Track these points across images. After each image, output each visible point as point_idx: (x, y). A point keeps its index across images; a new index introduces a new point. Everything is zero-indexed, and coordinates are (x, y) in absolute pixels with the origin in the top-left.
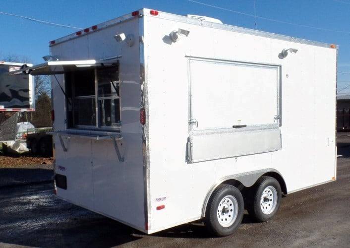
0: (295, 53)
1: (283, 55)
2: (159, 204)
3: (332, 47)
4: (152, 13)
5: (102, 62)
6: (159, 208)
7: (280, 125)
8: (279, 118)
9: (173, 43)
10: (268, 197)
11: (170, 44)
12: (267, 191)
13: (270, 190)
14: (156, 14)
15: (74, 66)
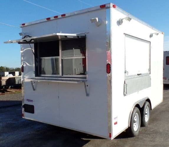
1: (151, 36)
5: (78, 35)
7: (150, 74)
8: (150, 70)
15: (66, 36)
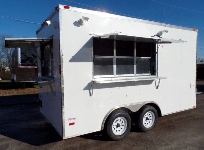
0: (167, 33)
2: (71, 122)
3: (194, 30)
4: (65, 7)
6: (71, 124)
8: (157, 72)
9: (81, 26)
10: (149, 118)
11: (79, 27)
12: (148, 114)
13: (150, 113)
14: (68, 8)
